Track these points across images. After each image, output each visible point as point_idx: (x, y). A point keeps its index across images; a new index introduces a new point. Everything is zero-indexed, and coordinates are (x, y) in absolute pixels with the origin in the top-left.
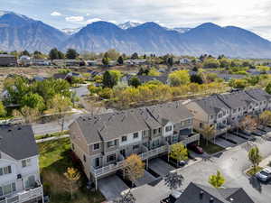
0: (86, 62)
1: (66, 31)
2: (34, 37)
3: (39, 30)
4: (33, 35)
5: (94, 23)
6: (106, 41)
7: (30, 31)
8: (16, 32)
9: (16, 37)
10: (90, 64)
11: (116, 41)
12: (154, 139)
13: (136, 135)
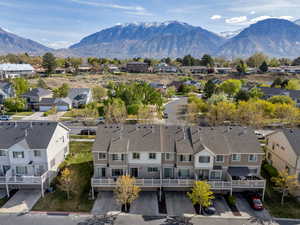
0: (216, 69)
1: (224, 35)
2: (190, 44)
3: (196, 37)
4: (191, 42)
5: (259, 22)
6: (273, 44)
7: (188, 38)
8: (176, 40)
9: (175, 45)
10: (221, 72)
11: (287, 43)
12: (182, 167)
13: (152, 156)
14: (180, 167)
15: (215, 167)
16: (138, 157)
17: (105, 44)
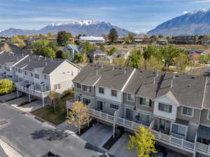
14: (139, 111)
15: (178, 120)
16: (103, 92)
17: (174, 28)
